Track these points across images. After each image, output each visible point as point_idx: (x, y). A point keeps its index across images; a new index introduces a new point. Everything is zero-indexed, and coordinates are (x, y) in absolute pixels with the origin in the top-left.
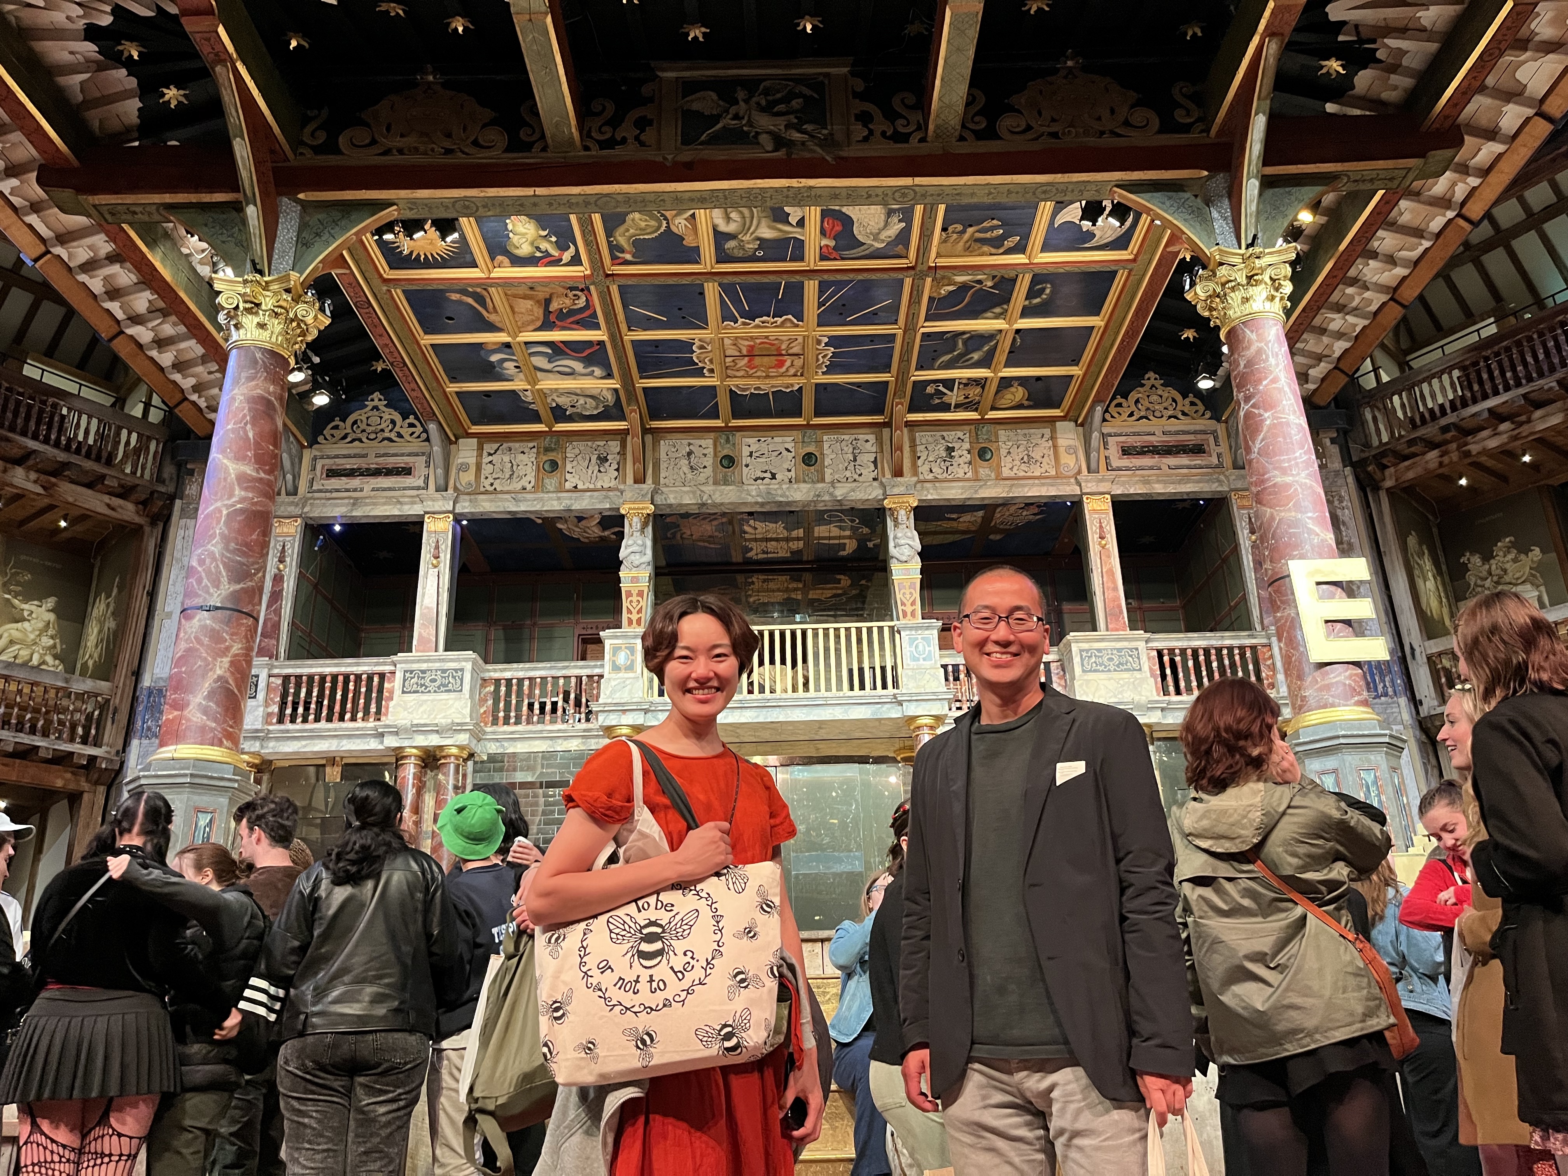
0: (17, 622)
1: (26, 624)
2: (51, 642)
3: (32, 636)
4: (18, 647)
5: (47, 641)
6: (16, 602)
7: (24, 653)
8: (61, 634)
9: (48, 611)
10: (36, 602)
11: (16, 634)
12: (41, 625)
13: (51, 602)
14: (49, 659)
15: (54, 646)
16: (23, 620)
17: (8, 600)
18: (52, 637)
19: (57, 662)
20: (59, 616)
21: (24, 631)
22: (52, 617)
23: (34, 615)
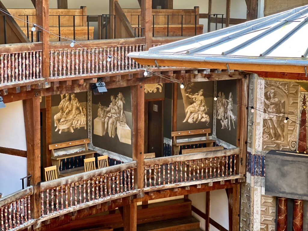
0: (192, 104)
1: (195, 104)
2: (203, 108)
3: (197, 108)
4: (193, 114)
5: (202, 108)
6: (190, 96)
7: (196, 116)
8: (207, 104)
9: (201, 95)
10: (197, 94)
11: (192, 109)
12: (199, 102)
13: (201, 93)
14: (204, 115)
15: (205, 110)
16: (194, 102)
17: (187, 96)
18: (204, 106)
19: (207, 115)
20: (205, 97)
21: (194, 107)
22: (202, 98)
23: (197, 99)
